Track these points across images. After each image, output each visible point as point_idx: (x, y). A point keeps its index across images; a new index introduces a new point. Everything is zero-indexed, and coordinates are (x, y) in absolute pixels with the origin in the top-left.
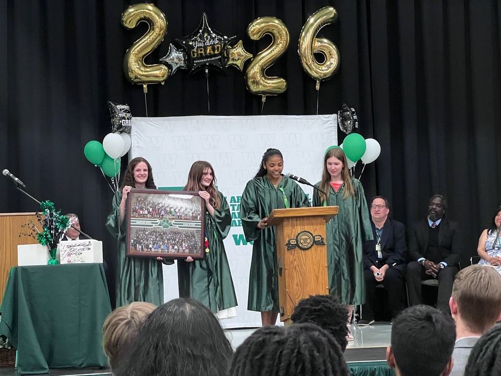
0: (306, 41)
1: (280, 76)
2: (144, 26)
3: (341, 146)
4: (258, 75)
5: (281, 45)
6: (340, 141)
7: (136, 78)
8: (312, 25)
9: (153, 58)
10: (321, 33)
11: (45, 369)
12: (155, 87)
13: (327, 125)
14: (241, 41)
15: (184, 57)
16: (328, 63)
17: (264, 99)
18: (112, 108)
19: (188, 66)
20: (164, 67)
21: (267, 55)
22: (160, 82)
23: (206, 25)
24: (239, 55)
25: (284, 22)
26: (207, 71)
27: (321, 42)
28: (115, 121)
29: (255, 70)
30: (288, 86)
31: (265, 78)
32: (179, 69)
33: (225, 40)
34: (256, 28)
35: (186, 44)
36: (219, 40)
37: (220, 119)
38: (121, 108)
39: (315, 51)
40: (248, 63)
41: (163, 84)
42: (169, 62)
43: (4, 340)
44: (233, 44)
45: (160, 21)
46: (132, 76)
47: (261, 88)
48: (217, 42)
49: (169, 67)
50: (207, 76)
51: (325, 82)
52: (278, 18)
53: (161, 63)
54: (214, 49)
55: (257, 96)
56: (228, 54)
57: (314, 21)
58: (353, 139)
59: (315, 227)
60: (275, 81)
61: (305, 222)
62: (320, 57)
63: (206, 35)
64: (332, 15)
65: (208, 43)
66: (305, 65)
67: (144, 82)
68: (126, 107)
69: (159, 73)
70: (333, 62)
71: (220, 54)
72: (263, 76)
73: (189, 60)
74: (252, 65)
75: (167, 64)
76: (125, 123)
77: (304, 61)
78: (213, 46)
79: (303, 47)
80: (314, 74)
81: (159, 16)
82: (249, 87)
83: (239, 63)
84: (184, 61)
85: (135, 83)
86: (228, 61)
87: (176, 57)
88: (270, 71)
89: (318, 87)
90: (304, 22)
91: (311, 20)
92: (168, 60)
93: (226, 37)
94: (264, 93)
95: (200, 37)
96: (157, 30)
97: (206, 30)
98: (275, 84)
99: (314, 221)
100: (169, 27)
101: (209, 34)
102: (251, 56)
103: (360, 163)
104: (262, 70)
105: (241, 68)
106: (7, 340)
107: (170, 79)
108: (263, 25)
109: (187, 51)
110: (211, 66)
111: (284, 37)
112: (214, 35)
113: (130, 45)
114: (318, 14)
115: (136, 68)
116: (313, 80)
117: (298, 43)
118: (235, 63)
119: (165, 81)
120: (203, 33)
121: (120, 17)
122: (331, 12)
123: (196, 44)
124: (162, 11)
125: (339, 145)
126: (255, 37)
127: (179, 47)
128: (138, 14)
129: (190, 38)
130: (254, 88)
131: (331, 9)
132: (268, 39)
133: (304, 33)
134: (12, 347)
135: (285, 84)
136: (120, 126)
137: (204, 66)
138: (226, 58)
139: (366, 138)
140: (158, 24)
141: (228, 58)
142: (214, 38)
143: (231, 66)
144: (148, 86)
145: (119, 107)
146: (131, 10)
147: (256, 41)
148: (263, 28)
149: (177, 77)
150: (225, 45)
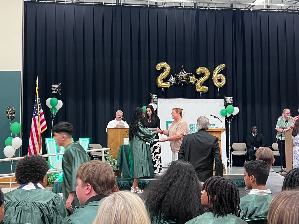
0: (215, 74)
1: (206, 86)
2: (163, 70)
3: (226, 109)
4: (199, 86)
5: (207, 76)
6: (226, 107)
7: (160, 86)
8: (217, 70)
9: (166, 80)
10: (220, 72)
11: (131, 177)
12: (166, 89)
13: (221, 102)
14: (194, 75)
15: (176, 80)
16: (222, 82)
17: (201, 94)
18: (151, 96)
19: (177, 82)
20: (169, 83)
21: (203, 79)
22: (168, 88)
23: (183, 69)
24: (193, 79)
25: (208, 69)
26: (183, 84)
27: (220, 75)
28: (152, 100)
29: (198, 84)
30: (209, 89)
31: (202, 87)
32: (174, 83)
33: (189, 74)
34: (199, 71)
35: (177, 76)
36: (187, 74)
37: (187, 100)
38: (154, 96)
39: (218, 78)
40: (196, 82)
41: (169, 88)
42: (171, 81)
43: (118, 168)
44: (191, 76)
45: (168, 68)
46: (158, 85)
47: (200, 90)
48: (186, 75)
49: (171, 83)
50: (183, 86)
51: (221, 88)
52: (206, 67)
53: (168, 81)
54: (185, 77)
55: (199, 93)
56: (190, 79)
57: (218, 68)
58: (230, 107)
59: (217, 135)
60: (205, 88)
61: (214, 133)
62: (219, 80)
63: (183, 73)
64: (224, 67)
65: (183, 75)
66: (214, 83)
67: (163, 87)
68: (156, 95)
69: (167, 85)
70: (224, 82)
71: (187, 79)
72: (201, 86)
73: (177, 81)
74: (197, 82)
75: (170, 82)
76: (156, 100)
77: (214, 81)
78: (185, 76)
79: (214, 77)
80: (217, 86)
81: (168, 66)
82: (196, 90)
83: (193, 82)
84: (176, 81)
85: (160, 88)
86: (190, 81)
87: (173, 80)
88: (203, 85)
89: (219, 90)
90: (215, 69)
91: (217, 68)
92: (170, 81)
93: (189, 73)
94: (201, 91)
95: (181, 73)
96: (167, 71)
97: (183, 71)
98: (205, 89)
99: (217, 133)
100: (171, 70)
101: (184, 72)
102: (197, 79)
103: (232, 115)
104: (201, 84)
105: (194, 83)
106: (119, 168)
107: (171, 86)
108: (201, 69)
109: (177, 78)
110: (184, 83)
111: (208, 74)
112: (185, 73)
113: (158, 76)
114: (219, 66)
115: (160, 83)
116: (217, 88)
117: (212, 75)
118: (192, 82)
119: (169, 87)
120: (182, 72)
121: (155, 67)
122: (223, 66)
123: (180, 75)
124: (169, 65)
125: (225, 109)
126: (198, 74)
127: (174, 76)
128: (161, 66)
129: (178, 73)
130: (198, 90)
131: (224, 64)
132: (202, 75)
133: (214, 72)
134: (120, 170)
135: (208, 89)
136: (154, 101)
137: (182, 82)
138: (189, 80)
139: (234, 107)
140: (167, 69)
141: (190, 80)
142: (185, 74)
143: (191, 83)
144: (164, 89)
145: (154, 95)
146: (159, 64)
147: (199, 75)
148: (201, 70)
149: (173, 86)
150: (189, 76)
